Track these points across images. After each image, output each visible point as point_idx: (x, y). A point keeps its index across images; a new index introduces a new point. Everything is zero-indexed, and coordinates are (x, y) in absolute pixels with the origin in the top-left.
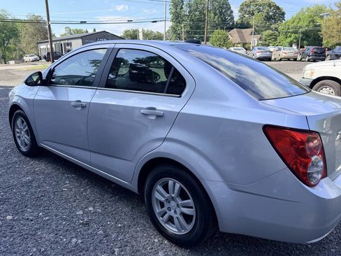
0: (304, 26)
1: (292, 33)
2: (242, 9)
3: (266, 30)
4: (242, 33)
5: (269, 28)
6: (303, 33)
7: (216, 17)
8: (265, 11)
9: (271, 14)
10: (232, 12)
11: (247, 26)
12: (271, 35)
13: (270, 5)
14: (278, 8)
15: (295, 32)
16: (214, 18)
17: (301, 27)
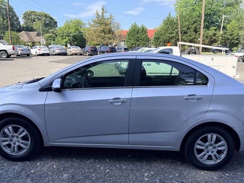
0: (73, 32)
1: (66, 36)
2: (25, 16)
3: (46, 33)
4: (30, 35)
5: (48, 32)
6: (73, 36)
7: (5, 21)
8: (43, 20)
9: (47, 22)
10: (18, 18)
11: (32, 30)
12: (50, 37)
13: (46, 16)
14: (52, 19)
15: (68, 36)
16: (3, 21)
17: (71, 33)
